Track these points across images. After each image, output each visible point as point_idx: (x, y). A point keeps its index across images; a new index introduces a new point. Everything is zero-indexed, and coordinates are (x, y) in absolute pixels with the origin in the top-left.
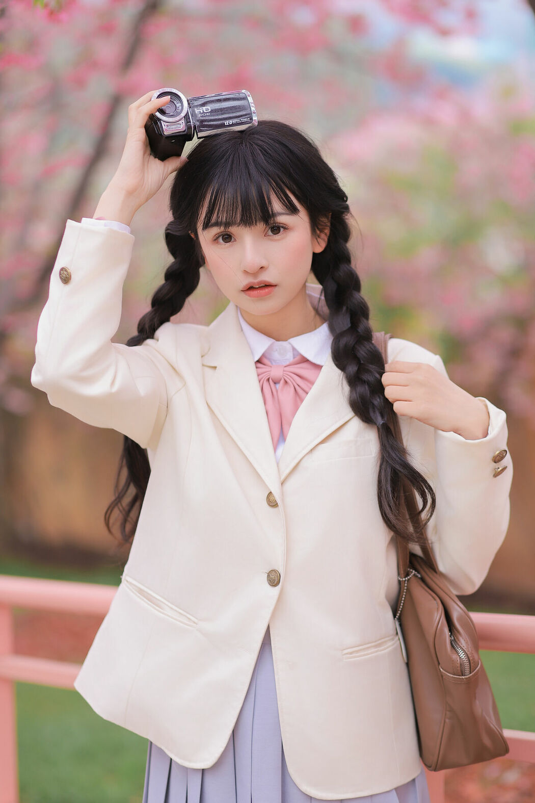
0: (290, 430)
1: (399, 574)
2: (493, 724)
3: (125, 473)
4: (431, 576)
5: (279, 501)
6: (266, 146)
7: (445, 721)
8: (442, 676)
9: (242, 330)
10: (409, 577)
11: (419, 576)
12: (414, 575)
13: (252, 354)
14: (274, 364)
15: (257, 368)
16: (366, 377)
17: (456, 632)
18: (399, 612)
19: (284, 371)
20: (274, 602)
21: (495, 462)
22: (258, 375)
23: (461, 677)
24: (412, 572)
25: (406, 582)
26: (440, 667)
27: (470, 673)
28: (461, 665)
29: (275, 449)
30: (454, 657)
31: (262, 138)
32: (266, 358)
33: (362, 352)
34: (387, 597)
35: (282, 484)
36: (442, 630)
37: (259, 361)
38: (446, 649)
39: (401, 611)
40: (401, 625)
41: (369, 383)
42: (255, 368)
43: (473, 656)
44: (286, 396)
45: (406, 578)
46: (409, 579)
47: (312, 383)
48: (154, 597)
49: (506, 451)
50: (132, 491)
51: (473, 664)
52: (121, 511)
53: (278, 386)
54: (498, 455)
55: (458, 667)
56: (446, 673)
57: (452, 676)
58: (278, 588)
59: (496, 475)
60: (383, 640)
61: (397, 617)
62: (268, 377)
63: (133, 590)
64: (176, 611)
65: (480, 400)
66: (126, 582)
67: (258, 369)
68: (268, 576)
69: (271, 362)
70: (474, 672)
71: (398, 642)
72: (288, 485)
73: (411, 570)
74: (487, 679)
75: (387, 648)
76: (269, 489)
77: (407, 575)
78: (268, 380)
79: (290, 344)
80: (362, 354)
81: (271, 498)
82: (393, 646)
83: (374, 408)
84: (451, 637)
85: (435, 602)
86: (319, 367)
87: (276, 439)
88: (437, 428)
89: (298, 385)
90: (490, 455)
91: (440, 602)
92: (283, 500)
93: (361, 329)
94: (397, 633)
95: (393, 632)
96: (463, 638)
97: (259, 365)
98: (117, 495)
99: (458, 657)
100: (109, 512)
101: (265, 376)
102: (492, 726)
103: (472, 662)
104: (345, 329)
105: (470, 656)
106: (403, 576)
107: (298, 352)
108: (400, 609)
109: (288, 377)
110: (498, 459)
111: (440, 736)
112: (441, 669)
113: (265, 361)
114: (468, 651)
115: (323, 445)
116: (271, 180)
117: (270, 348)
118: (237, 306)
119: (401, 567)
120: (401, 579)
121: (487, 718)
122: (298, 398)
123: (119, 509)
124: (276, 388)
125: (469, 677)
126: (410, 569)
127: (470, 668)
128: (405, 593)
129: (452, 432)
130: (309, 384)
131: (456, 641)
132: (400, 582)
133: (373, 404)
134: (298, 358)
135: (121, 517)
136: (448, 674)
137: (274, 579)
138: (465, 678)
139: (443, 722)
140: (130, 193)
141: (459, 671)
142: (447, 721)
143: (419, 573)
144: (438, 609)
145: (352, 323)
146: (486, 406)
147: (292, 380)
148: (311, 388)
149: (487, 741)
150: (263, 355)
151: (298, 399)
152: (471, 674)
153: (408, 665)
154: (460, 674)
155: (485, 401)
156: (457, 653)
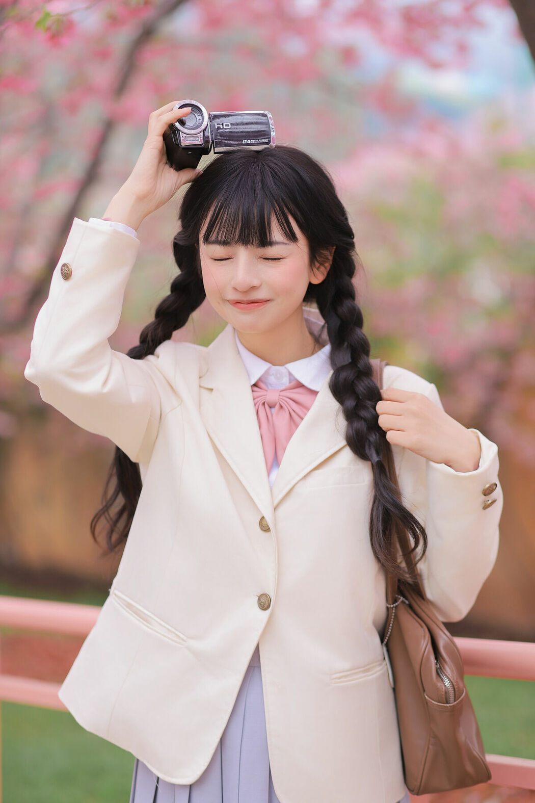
0: (284, 456)
1: (387, 600)
2: (476, 751)
3: (114, 482)
4: (419, 602)
5: (271, 526)
6: (277, 169)
7: (428, 748)
8: (427, 703)
9: (239, 353)
10: (397, 604)
11: (407, 602)
12: (403, 602)
13: (249, 376)
14: (270, 388)
15: (253, 391)
16: (363, 413)
17: (442, 660)
18: (387, 638)
19: (279, 396)
20: (263, 625)
21: (485, 495)
22: (254, 399)
23: (445, 705)
24: (400, 598)
25: (394, 608)
26: (425, 694)
27: (455, 701)
28: (446, 693)
29: (269, 474)
30: (439, 684)
31: (275, 161)
32: (262, 382)
33: (361, 388)
34: (374, 624)
35: (275, 509)
36: (428, 659)
37: (255, 385)
38: (431, 676)
39: (389, 637)
40: (388, 651)
41: (364, 419)
42: (251, 391)
43: (458, 685)
44: (281, 420)
45: (394, 605)
46: (396, 607)
47: (308, 409)
48: (143, 612)
49: (496, 485)
50: (120, 501)
51: (457, 692)
52: (108, 522)
53: (273, 410)
54: (488, 488)
55: (443, 695)
56: (431, 700)
57: (436, 703)
58: (269, 611)
59: (486, 507)
60: (371, 666)
61: (385, 642)
62: (263, 402)
63: (121, 604)
64: (165, 627)
65: (472, 431)
66: (114, 595)
67: (255, 393)
68: (259, 599)
69: (267, 386)
70: (459, 700)
71: (386, 667)
72: (281, 510)
73: (399, 597)
74: (471, 707)
75: (376, 673)
76: (261, 514)
77: (395, 601)
78: (264, 404)
79: (286, 368)
80: (361, 390)
81: (264, 523)
82: (380, 671)
83: (369, 446)
84: (436, 664)
85: (422, 629)
86: (315, 393)
87: (269, 464)
88: (429, 459)
89: (294, 411)
90: (480, 489)
91: (426, 630)
92: (275, 525)
93: (361, 365)
94: (384, 659)
95: (381, 657)
96: (448, 666)
97: (256, 389)
98: (104, 504)
99: (443, 685)
100: (96, 520)
101: (261, 400)
102: (475, 753)
103: (456, 690)
104: (345, 364)
105: (455, 684)
106: (391, 602)
107: (294, 377)
108: (388, 635)
109: (283, 401)
110: (488, 492)
111: (423, 763)
112: (426, 697)
113: (261, 385)
114: (453, 679)
115: (317, 472)
116: (275, 202)
117: (267, 373)
118: (234, 329)
119: (390, 593)
120: (389, 606)
121: (470, 745)
122: (294, 422)
123: (106, 518)
124: (271, 411)
125: (453, 706)
126: (398, 595)
127: (455, 696)
128: (392, 620)
129: (443, 464)
130: (304, 410)
131: (442, 670)
132: (388, 608)
133: (369, 440)
134: (294, 383)
135: (108, 526)
136: (433, 702)
137: (264, 603)
138: (450, 706)
139: (427, 748)
140: (141, 199)
141: (444, 700)
142: (431, 747)
143: (407, 599)
144: (425, 636)
145: (352, 358)
146: (478, 438)
147: (288, 406)
148: (306, 414)
149: (469, 768)
150: (260, 380)
151: (292, 423)
152: (456, 703)
153: (394, 690)
154: (445, 702)
155: (477, 433)
156: (443, 681)
